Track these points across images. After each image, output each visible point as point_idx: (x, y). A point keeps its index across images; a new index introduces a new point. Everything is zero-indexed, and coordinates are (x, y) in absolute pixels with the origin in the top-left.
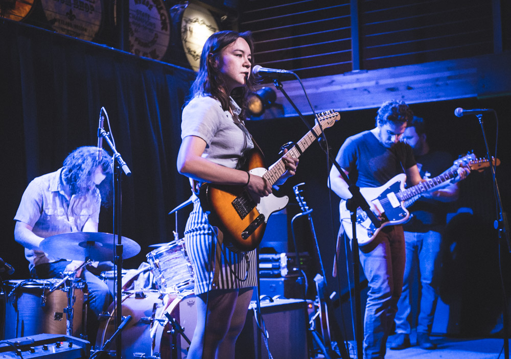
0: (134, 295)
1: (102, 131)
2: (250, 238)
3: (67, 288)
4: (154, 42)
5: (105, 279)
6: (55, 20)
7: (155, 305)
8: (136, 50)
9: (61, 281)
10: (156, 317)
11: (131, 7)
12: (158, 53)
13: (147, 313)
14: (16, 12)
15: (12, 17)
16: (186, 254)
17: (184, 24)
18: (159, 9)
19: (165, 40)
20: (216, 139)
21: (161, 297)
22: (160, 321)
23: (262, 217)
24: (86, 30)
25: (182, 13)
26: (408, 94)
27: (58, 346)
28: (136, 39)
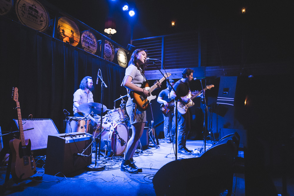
0: (104, 123)
1: (99, 75)
2: (145, 107)
3: (85, 120)
4: (110, 57)
5: (95, 118)
6: (84, 48)
7: (110, 126)
8: (105, 59)
9: (83, 118)
10: (111, 129)
11: (105, 47)
12: (111, 60)
13: (108, 128)
14: (74, 44)
15: (73, 45)
16: (119, 112)
17: (118, 53)
18: (112, 49)
19: (113, 57)
20: (135, 78)
21: (112, 124)
22: (112, 130)
23: (148, 101)
24: (92, 52)
25: (118, 51)
26: (175, 76)
27: (83, 136)
28: (106, 56)
